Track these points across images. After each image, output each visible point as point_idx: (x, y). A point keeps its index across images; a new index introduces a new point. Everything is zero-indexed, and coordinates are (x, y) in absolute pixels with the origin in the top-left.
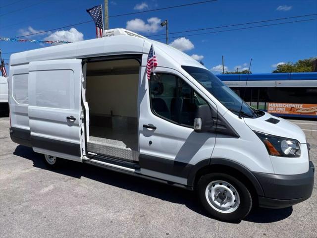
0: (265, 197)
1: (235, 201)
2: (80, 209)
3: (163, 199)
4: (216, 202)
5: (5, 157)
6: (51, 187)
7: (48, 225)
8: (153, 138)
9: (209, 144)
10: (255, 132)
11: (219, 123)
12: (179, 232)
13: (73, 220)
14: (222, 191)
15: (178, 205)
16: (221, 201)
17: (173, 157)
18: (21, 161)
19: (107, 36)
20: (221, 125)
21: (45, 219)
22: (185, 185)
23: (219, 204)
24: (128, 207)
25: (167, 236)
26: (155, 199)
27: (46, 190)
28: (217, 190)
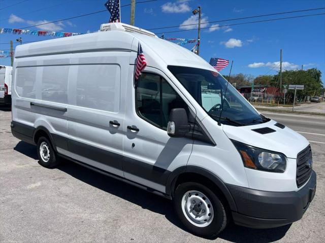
0: (238, 212)
1: (209, 215)
2: (58, 207)
3: (144, 207)
4: (191, 214)
5: (5, 151)
6: (39, 184)
7: (22, 218)
8: (136, 141)
9: (187, 150)
10: (232, 140)
11: (196, 129)
12: (145, 240)
13: (46, 216)
14: (197, 202)
15: (157, 215)
16: (196, 213)
17: (152, 162)
18: (18, 157)
19: (104, 30)
20: (198, 131)
21: (22, 212)
22: (163, 193)
23: (194, 216)
24: (105, 210)
25: (131, 241)
26: (136, 206)
27: (33, 186)
28: (193, 201)
